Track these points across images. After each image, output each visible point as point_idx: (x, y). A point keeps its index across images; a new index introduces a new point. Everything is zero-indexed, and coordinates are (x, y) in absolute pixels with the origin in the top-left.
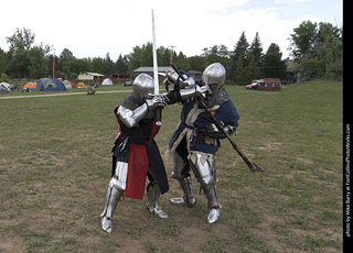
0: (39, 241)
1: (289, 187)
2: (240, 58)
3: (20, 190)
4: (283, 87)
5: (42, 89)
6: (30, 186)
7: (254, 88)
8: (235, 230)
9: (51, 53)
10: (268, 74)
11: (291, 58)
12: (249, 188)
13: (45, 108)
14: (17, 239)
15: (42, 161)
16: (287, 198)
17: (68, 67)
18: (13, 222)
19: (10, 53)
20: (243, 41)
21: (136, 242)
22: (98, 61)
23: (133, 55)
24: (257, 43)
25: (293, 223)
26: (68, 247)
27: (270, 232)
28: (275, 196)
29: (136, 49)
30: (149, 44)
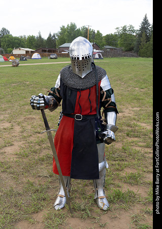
2: (144, 35)
17: (6, 43)
20: (145, 21)
22: (31, 39)
23: (60, 34)
29: (63, 29)
30: (72, 24)
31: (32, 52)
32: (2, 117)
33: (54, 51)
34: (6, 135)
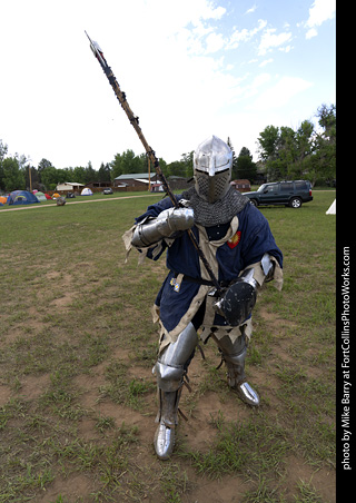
4: (253, 188)
5: (11, 203)
17: (47, 177)
22: (79, 171)
23: (115, 163)
29: (118, 157)
30: (128, 151)
31: (82, 188)
32: (48, 266)
33: (109, 185)
34: (55, 286)
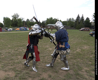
0: (19, 72)
1: (91, 59)
2: (77, 22)
3: (14, 58)
4: (90, 30)
5: (21, 30)
6: (17, 57)
7: (82, 30)
8: (74, 72)
9: (24, 20)
10: (86, 26)
11: (93, 22)
12: (79, 60)
13: (22, 35)
14: (13, 72)
15: (20, 50)
16: (90, 63)
18: (12, 67)
19: (12, 20)
20: (78, 17)
21: (46, 74)
23: (47, 21)
24: (83, 17)
25: (92, 70)
26: (27, 74)
27: (85, 72)
28: (87, 62)
29: (48, 19)
30: (51, 18)
